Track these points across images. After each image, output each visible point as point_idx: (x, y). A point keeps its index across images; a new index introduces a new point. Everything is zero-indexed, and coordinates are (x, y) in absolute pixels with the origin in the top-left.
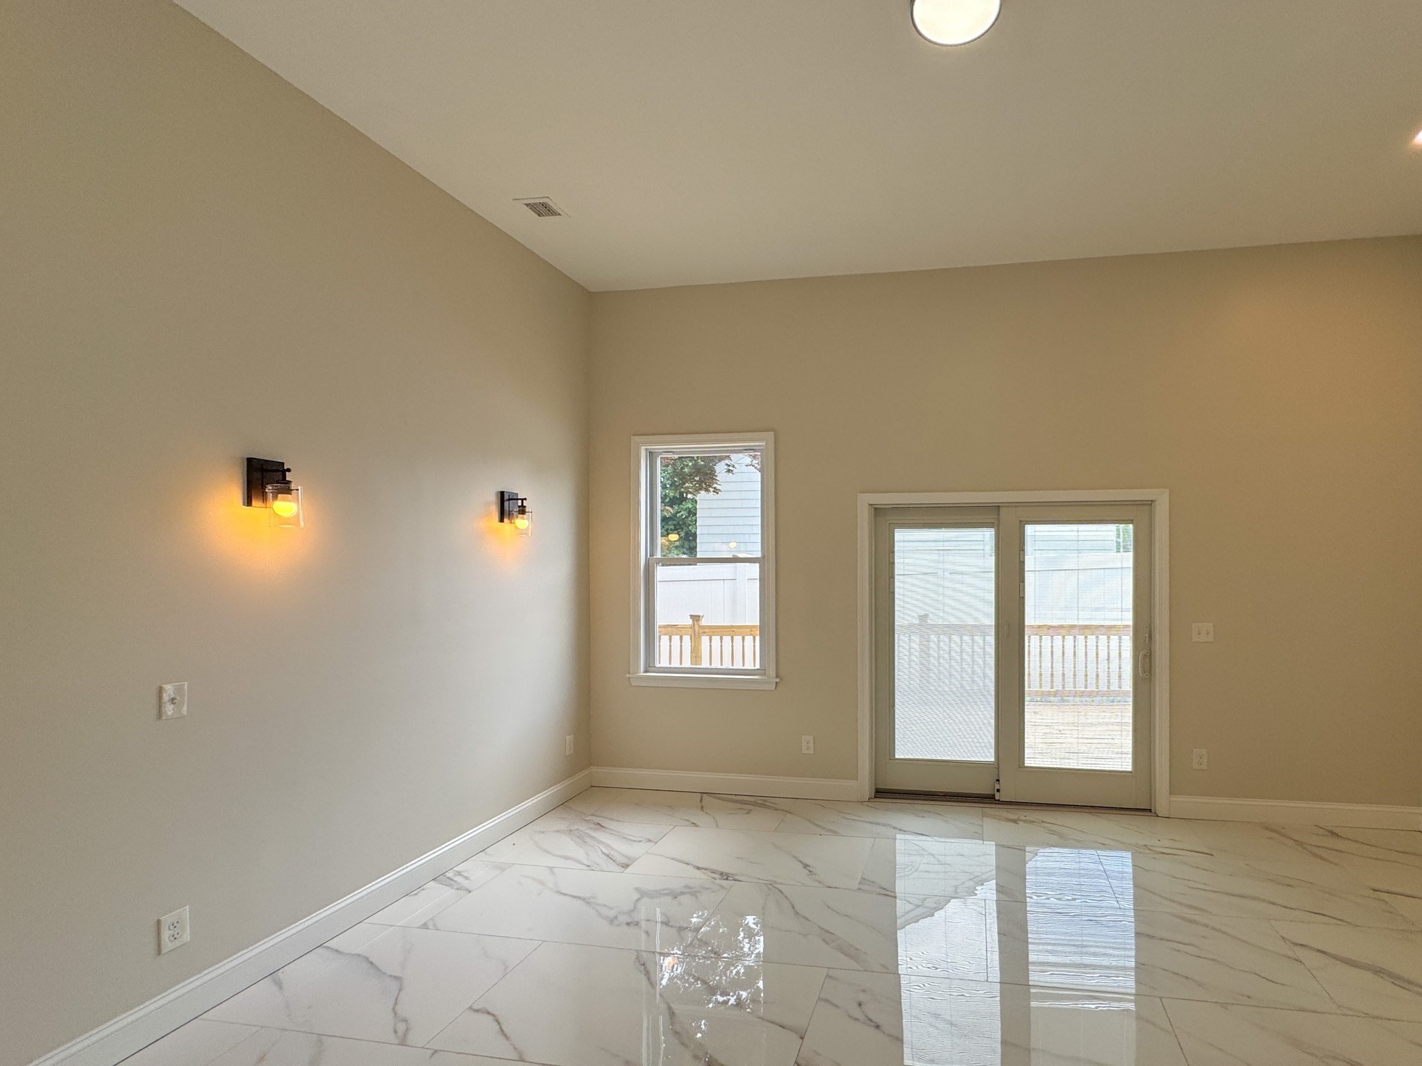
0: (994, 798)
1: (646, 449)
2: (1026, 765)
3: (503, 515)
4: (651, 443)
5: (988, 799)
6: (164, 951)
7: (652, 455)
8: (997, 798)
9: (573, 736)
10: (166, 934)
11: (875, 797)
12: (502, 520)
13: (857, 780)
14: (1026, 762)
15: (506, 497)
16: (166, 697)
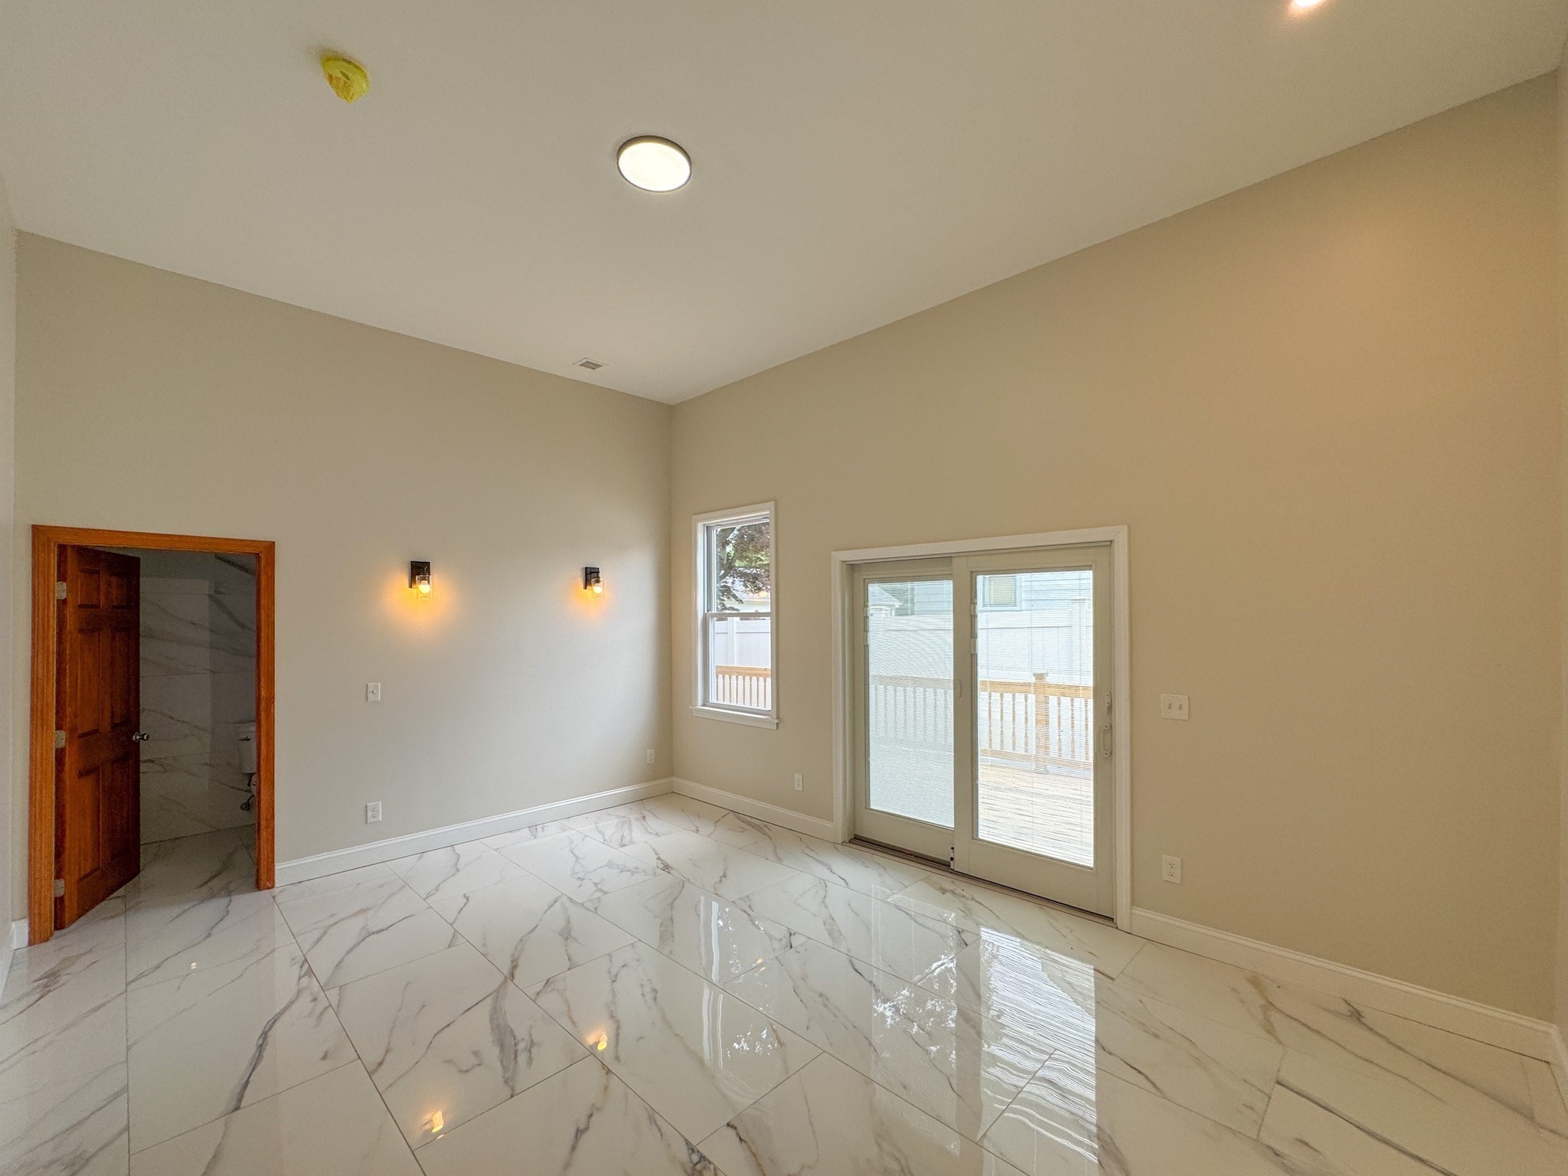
0: (949, 866)
1: (704, 525)
2: (980, 837)
3: (587, 583)
4: (708, 519)
5: (942, 866)
6: (369, 822)
7: (708, 529)
8: (952, 867)
9: (653, 750)
10: (370, 814)
11: (850, 842)
12: (586, 588)
13: (832, 821)
14: (980, 834)
15: (589, 570)
16: (370, 690)
